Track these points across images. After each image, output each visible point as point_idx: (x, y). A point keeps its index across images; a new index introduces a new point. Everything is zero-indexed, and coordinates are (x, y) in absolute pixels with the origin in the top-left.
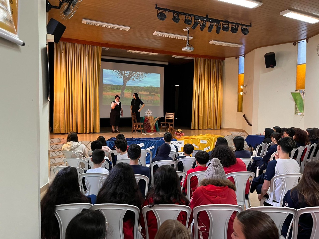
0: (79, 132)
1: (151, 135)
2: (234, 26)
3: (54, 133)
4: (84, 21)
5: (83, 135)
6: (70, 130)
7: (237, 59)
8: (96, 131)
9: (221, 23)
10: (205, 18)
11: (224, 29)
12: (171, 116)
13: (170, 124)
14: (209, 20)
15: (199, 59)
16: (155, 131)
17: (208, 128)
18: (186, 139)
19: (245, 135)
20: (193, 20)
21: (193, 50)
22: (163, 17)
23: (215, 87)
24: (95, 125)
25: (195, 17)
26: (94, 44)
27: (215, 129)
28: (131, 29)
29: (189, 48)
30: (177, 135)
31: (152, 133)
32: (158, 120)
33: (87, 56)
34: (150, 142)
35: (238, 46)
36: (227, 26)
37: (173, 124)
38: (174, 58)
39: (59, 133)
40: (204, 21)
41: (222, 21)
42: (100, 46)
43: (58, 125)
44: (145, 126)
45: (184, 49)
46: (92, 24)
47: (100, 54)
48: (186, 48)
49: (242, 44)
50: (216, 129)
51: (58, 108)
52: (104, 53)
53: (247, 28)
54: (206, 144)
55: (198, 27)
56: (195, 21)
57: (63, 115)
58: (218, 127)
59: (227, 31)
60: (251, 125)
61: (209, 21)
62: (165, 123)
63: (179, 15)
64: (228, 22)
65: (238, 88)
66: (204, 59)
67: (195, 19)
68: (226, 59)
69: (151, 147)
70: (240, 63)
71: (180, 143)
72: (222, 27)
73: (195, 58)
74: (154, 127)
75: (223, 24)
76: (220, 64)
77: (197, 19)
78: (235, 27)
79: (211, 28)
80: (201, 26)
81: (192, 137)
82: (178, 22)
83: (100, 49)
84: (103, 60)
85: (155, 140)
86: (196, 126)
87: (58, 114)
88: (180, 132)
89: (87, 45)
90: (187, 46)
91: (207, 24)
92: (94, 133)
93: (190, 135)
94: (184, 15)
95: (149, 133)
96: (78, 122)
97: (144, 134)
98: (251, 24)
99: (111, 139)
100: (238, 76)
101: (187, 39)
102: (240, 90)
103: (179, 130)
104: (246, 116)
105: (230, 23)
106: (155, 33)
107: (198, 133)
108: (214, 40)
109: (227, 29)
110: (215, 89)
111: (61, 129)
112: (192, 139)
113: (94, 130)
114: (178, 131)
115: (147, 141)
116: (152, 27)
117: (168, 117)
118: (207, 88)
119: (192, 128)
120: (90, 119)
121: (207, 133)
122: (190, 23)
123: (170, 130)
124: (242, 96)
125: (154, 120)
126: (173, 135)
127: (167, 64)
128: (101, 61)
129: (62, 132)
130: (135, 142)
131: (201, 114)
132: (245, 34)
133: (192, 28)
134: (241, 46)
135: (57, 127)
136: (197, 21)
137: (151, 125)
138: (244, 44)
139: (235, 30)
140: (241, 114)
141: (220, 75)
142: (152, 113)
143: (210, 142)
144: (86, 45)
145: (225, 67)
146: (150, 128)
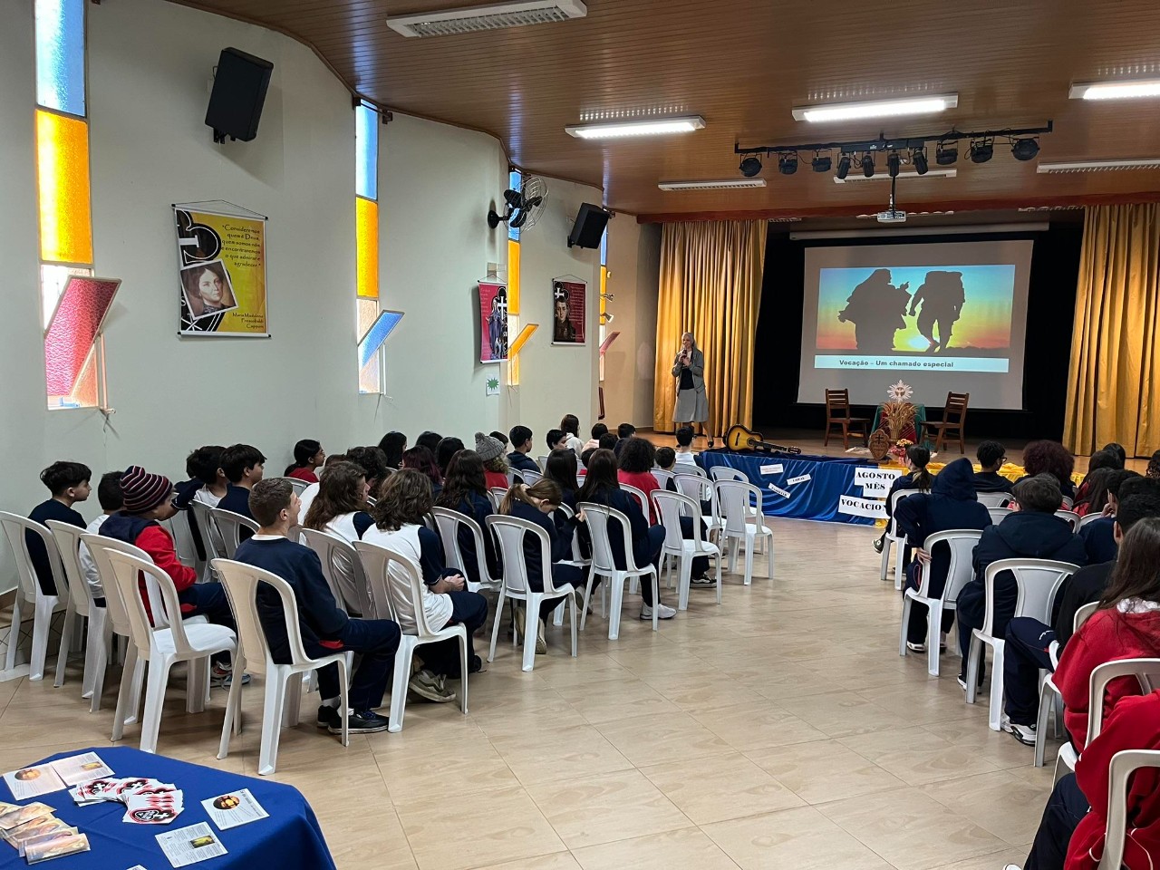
2: (979, 142)
4: (666, 188)
13: (941, 426)
14: (886, 146)
22: (755, 169)
24: (740, 419)
25: (842, 148)
26: (747, 216)
33: (730, 248)
34: (799, 462)
40: (869, 151)
41: (934, 138)
42: (762, 219)
47: (762, 239)
53: (1035, 137)
59: (950, 162)
61: (887, 149)
64: (959, 136)
66: (1129, 207)
67: (841, 153)
69: (802, 477)
73: (1086, 205)
78: (984, 143)
79: (893, 165)
80: (862, 166)
82: (795, 171)
83: (763, 224)
86: (1078, 443)
89: (732, 222)
98: (1050, 123)
105: (964, 136)
111: (666, 422)
115: (790, 461)
120: (729, 404)
122: (826, 166)
127: (1045, 227)
129: (668, 428)
131: (1106, 403)
135: (659, 418)
139: (979, 153)
142: (912, 392)
144: (728, 221)
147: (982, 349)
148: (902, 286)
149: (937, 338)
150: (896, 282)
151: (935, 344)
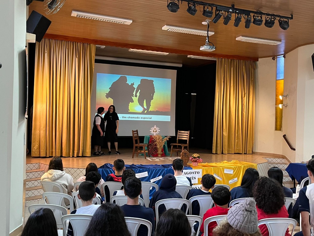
0: (63, 156)
1: (158, 161)
2: (269, 18)
3: (32, 156)
4: (74, 14)
5: (69, 160)
6: (52, 152)
7: (274, 60)
8: (86, 154)
9: (252, 14)
10: (230, 8)
11: (255, 22)
12: (185, 135)
13: (183, 145)
14: (236, 11)
15: (224, 59)
16: (164, 155)
17: (235, 153)
18: (204, 168)
19: (286, 163)
20: (214, 11)
21: (215, 49)
22: (175, 8)
23: (245, 96)
24: (84, 147)
25: (216, 7)
26: (86, 41)
27: (244, 154)
28: (133, 23)
29: (208, 47)
30: (192, 161)
31: (160, 158)
32: (167, 141)
33: (77, 56)
34: (156, 170)
35: (276, 43)
36: (260, 18)
37: (187, 146)
38: (190, 58)
39: (39, 156)
40: (228, 12)
41: (253, 12)
42: (93, 44)
43: (37, 146)
44: (150, 149)
45: (202, 49)
46: (84, 17)
47: (93, 54)
48: (205, 47)
49: (280, 41)
50: (246, 154)
51: (38, 123)
52: (99, 52)
53: (287, 20)
54: (232, 175)
55: (221, 20)
56: (217, 12)
57: (44, 132)
58: (249, 150)
59: (260, 25)
60: (294, 150)
61: (236, 13)
62: (177, 145)
63: (196, 5)
64: (261, 13)
65: (276, 99)
66: (230, 60)
67: (217, 10)
68: (259, 59)
69: (158, 177)
70: (278, 65)
71: (196, 173)
72: (252, 20)
73: (217, 58)
74: (162, 149)
75: (254, 16)
76: (251, 66)
77: (219, 10)
78: (271, 19)
79: (238, 21)
80: (225, 18)
81: (214, 164)
82: (195, 14)
83: (93, 47)
84: (97, 61)
85: (163, 167)
86: (218, 149)
87: (38, 132)
88: (196, 158)
89: (77, 43)
90: (206, 44)
91: (233, 16)
92: (83, 156)
93: (211, 162)
94: (202, 5)
95: (154, 158)
96: (63, 142)
97: (149, 159)
98: (292, 16)
99: (105, 166)
100: (276, 83)
101: (206, 35)
102: (278, 102)
103: (196, 155)
104: (287, 137)
105: (264, 14)
106: (165, 28)
107: (222, 159)
108: (243, 36)
109: (259, 22)
110: (245, 99)
111: (41, 150)
112: (212, 168)
113: (84, 153)
114: (194, 156)
115: (152, 170)
116: (161, 20)
117: (181, 136)
118: (234, 98)
119: (214, 151)
120: (79, 139)
121: (234, 159)
122: (211, 15)
123: (183, 155)
124: (282, 110)
125: (162, 140)
126: (188, 161)
127: (181, 66)
128: (95, 62)
129: (43, 155)
130: (136, 170)
131: (225, 134)
132: (284, 29)
133: (213, 21)
134: (279, 43)
135: (35, 149)
136: (220, 12)
137: (158, 146)
138: (283, 41)
139: (270, 23)
140: (280, 134)
141: (252, 80)
142: (159, 131)
143: (237, 172)
144: (75, 42)
145: (258, 71)
146: (157, 151)
147: (162, 112)
148: (131, 84)
149: (145, 107)
150: (129, 82)
151: (145, 109)
